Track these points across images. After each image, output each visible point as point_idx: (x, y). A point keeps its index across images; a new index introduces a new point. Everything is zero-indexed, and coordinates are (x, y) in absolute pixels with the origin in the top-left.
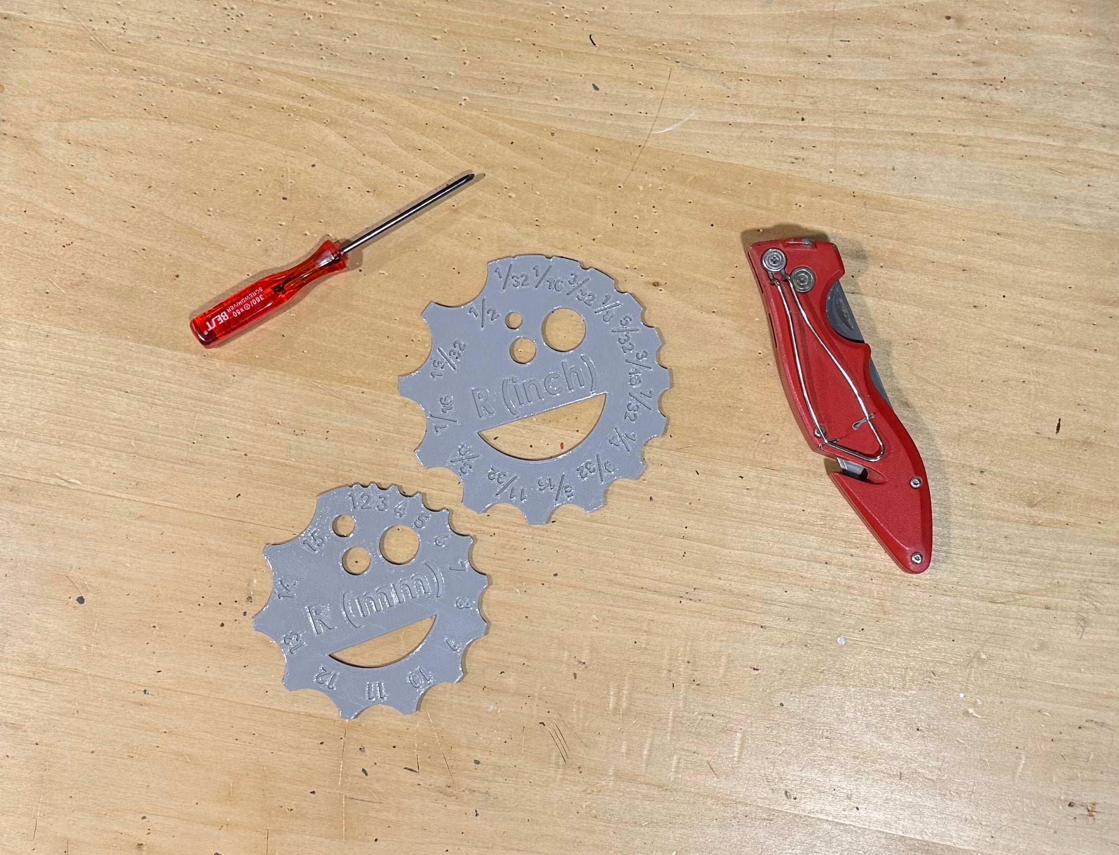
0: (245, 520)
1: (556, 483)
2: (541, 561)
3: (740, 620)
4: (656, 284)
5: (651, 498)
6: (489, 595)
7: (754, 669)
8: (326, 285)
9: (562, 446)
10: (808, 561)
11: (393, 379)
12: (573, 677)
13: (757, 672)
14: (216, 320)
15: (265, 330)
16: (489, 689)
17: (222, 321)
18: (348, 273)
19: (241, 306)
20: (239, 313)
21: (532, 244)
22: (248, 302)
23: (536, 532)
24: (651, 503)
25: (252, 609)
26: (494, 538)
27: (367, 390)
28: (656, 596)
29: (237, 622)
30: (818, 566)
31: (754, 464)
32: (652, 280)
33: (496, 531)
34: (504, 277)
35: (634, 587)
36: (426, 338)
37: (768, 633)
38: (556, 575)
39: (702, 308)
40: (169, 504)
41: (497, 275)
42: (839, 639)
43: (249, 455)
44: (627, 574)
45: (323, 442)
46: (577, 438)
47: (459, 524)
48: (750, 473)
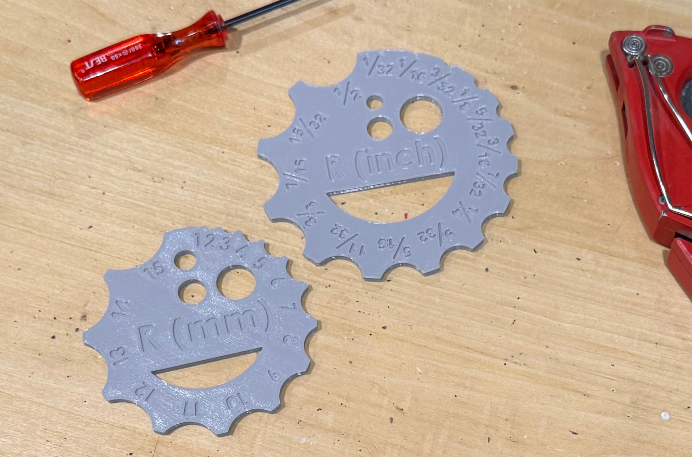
0: (93, 248)
1: (396, 243)
2: (371, 314)
3: (564, 386)
4: (514, 88)
5: (487, 270)
6: (317, 339)
7: (573, 433)
8: (204, 61)
9: (406, 215)
10: (639, 340)
11: (255, 144)
12: (389, 421)
13: (575, 436)
14: (94, 62)
15: (141, 92)
16: (304, 423)
17: (100, 63)
18: (226, 53)
19: (120, 52)
20: (117, 58)
21: (402, 45)
22: (127, 48)
23: (369, 288)
24: (486, 273)
25: (85, 327)
26: (329, 289)
27: (227, 151)
28: (482, 357)
29: (68, 336)
30: (649, 345)
31: (592, 248)
32: (512, 83)
33: (332, 283)
34: (370, 65)
35: (460, 346)
36: (288, 113)
37: (590, 401)
38: (384, 328)
39: (556, 111)
40: (24, 228)
41: (364, 63)
42: (663, 414)
43: (107, 193)
44: (455, 334)
45: (179, 190)
46: (422, 210)
47: (297, 273)
48: (587, 256)
